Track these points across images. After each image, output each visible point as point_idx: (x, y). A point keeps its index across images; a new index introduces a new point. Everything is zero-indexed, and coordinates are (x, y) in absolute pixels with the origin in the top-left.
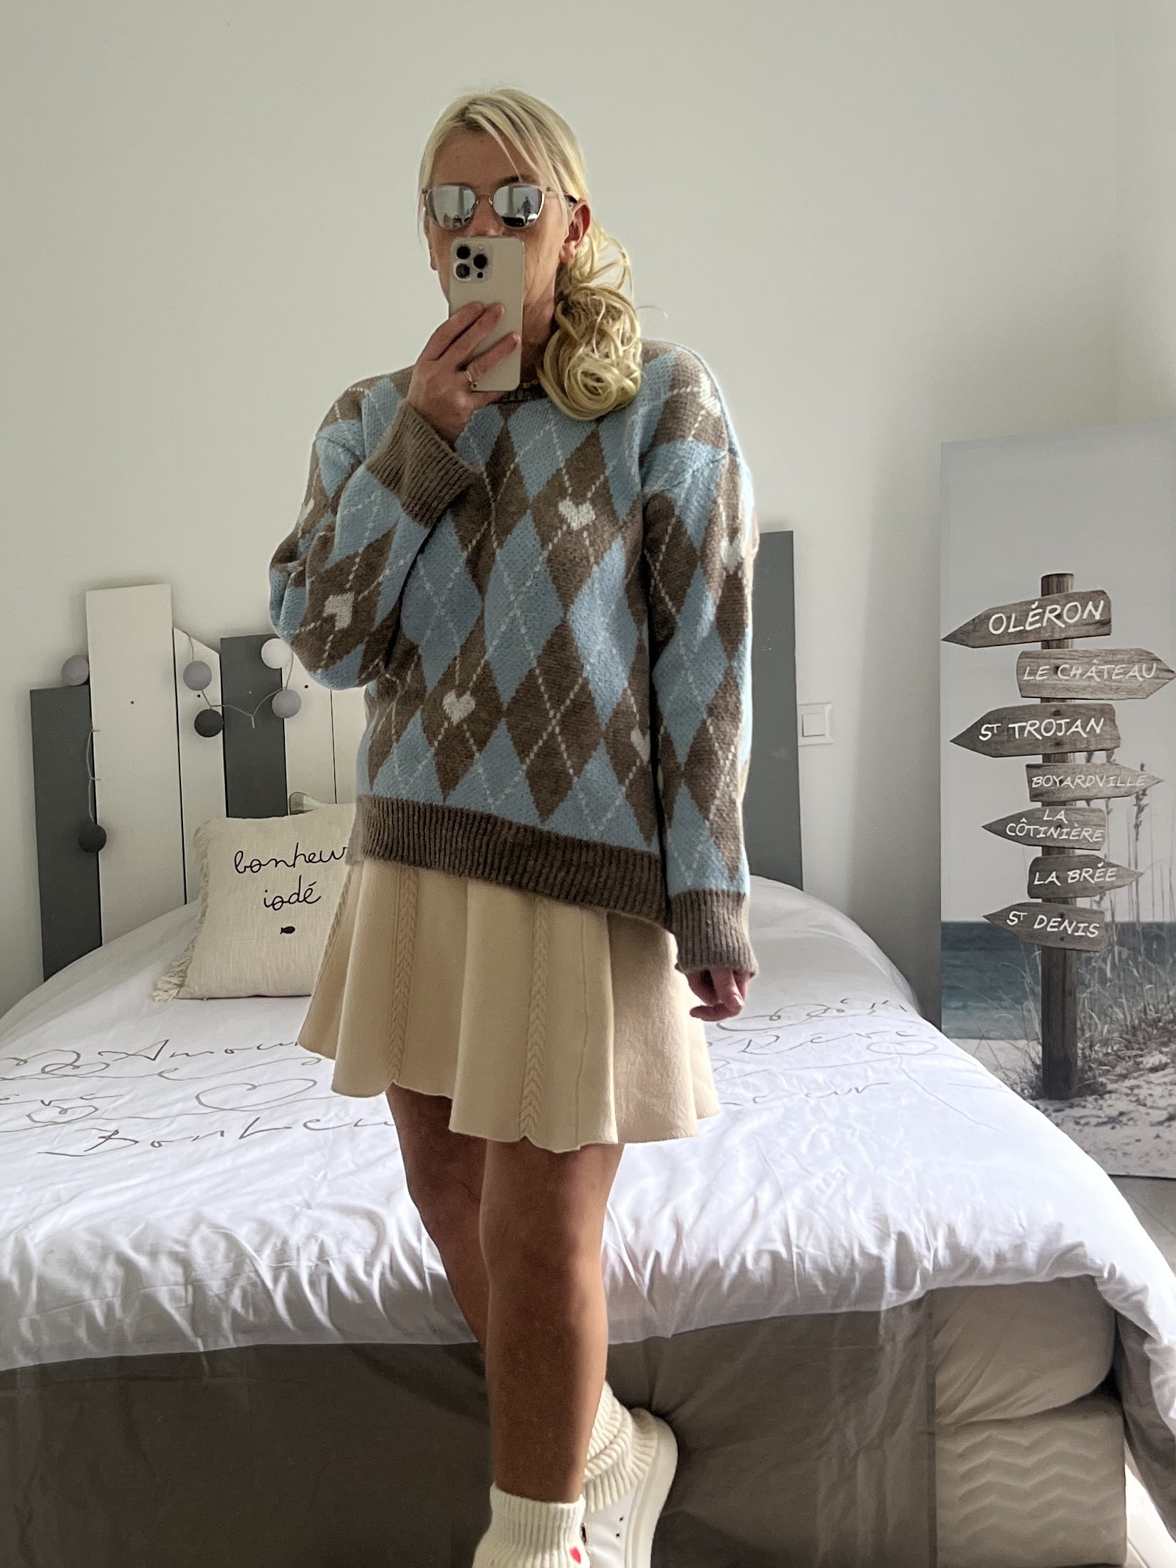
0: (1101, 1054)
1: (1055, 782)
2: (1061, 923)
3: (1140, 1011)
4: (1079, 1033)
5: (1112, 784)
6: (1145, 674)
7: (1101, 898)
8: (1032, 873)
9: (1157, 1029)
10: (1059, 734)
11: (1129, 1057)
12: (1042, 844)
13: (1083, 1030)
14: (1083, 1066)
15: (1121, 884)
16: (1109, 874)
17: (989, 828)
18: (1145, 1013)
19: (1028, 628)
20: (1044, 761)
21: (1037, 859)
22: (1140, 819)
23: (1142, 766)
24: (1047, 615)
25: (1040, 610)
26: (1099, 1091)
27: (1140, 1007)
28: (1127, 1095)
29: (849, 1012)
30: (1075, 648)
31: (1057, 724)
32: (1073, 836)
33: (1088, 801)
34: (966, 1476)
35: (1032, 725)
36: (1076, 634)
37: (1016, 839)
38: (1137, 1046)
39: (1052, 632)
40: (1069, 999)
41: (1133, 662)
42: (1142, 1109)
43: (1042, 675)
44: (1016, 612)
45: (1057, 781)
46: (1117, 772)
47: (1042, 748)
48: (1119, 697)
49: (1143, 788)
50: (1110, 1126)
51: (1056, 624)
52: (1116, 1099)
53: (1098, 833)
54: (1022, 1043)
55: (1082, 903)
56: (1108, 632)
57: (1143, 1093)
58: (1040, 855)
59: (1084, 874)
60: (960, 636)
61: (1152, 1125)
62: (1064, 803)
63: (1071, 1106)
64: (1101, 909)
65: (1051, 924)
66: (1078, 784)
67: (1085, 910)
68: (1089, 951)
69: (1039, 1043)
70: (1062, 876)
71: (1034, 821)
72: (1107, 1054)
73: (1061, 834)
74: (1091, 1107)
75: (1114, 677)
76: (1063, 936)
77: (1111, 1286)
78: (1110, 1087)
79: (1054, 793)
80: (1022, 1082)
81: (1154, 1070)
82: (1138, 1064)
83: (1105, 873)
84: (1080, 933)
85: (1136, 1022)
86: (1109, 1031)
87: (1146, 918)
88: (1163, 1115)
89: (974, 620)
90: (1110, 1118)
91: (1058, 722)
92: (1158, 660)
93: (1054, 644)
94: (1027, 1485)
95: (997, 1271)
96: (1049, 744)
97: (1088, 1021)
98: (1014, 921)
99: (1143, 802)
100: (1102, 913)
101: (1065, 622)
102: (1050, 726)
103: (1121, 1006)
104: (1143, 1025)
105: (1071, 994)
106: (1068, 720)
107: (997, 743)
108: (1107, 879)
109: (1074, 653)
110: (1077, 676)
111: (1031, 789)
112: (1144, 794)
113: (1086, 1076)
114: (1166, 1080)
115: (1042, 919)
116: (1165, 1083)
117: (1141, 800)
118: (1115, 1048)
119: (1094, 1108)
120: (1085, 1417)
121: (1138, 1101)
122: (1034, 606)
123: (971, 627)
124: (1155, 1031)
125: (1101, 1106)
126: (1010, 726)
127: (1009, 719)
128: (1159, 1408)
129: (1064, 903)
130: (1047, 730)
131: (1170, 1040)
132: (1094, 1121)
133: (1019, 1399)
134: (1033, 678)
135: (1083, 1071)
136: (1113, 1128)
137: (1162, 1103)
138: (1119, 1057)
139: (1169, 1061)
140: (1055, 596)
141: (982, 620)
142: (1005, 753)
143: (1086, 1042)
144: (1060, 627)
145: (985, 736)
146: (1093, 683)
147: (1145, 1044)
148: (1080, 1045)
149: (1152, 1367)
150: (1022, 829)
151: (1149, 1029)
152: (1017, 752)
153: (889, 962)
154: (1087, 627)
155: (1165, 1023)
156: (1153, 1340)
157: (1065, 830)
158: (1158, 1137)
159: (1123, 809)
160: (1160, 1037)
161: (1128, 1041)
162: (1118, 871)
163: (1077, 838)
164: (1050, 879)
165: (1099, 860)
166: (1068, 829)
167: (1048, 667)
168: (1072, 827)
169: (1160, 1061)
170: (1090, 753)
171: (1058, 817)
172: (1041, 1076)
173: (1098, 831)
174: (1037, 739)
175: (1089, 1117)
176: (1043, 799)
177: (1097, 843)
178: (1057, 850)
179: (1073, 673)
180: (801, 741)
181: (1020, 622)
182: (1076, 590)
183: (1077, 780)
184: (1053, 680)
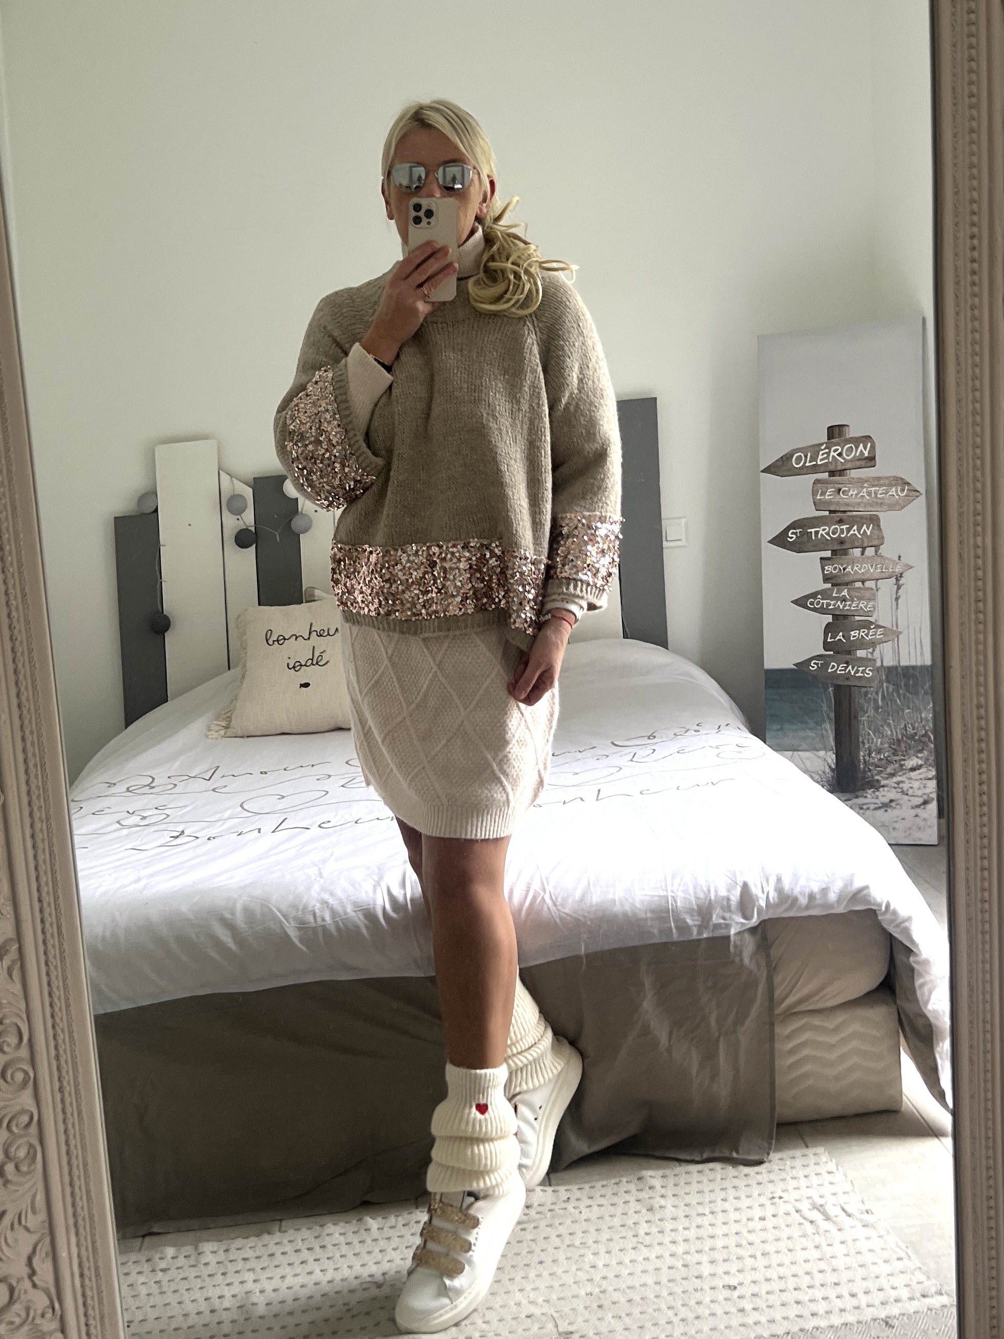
0: (876, 760)
1: (840, 569)
2: (846, 668)
3: (902, 729)
4: (861, 745)
5: (879, 570)
6: (900, 493)
7: (874, 650)
8: (826, 633)
9: (914, 741)
10: (842, 536)
11: (896, 761)
12: (832, 613)
13: (863, 743)
14: (864, 770)
16: (878, 633)
17: (795, 602)
18: (906, 730)
19: (819, 463)
20: (832, 555)
21: (829, 624)
22: (899, 594)
23: (900, 557)
24: (832, 453)
25: (827, 450)
26: (875, 785)
27: (902, 726)
28: (895, 788)
29: (702, 732)
30: (852, 476)
31: (841, 529)
32: (853, 607)
33: (863, 582)
34: (792, 1052)
35: (824, 530)
36: (853, 466)
37: (814, 610)
38: (901, 753)
39: (836, 466)
40: (853, 722)
41: (893, 485)
42: (906, 797)
43: (829, 496)
44: (810, 452)
45: (842, 569)
47: (831, 546)
48: (882, 510)
49: (901, 572)
50: (883, 810)
51: (838, 460)
52: (888, 791)
53: (871, 604)
54: (822, 753)
55: (861, 653)
56: (875, 465)
57: (905, 786)
58: (831, 620)
59: (861, 634)
60: (773, 470)
61: (912, 808)
62: (847, 584)
63: (857, 797)
64: (874, 658)
65: (840, 668)
66: (856, 570)
67: (861, 659)
68: (866, 687)
69: (833, 753)
70: (846, 634)
71: (826, 597)
72: (881, 759)
73: (845, 606)
74: (871, 797)
75: (879, 496)
76: (848, 677)
77: (888, 916)
78: (883, 782)
79: (839, 577)
80: (822, 779)
81: (913, 769)
82: (902, 766)
83: (876, 632)
84: (860, 674)
85: (900, 737)
86: (881, 743)
87: (904, 663)
88: (921, 801)
89: (782, 457)
90: (883, 804)
91: (842, 527)
92: (908, 484)
93: (838, 473)
94: (833, 1056)
95: (808, 907)
96: (835, 543)
97: (867, 737)
98: (814, 667)
99: (901, 582)
100: (875, 660)
101: (844, 459)
102: (836, 531)
103: (889, 725)
104: (904, 738)
105: (855, 717)
106: (848, 526)
107: (800, 543)
108: (877, 637)
109: (851, 480)
110: (854, 496)
111: (824, 575)
112: (901, 576)
113: (866, 775)
114: (922, 776)
115: (833, 665)
116: (920, 778)
117: (899, 580)
118: (886, 755)
119: (873, 798)
120: (872, 1007)
121: (903, 792)
122: (823, 447)
123: (780, 463)
124: (913, 743)
125: (877, 796)
126: (809, 531)
127: (808, 526)
128: (921, 1003)
129: (848, 654)
130: (834, 533)
131: (923, 749)
132: (872, 807)
133: (825, 995)
134: (823, 497)
135: (864, 772)
136: (886, 811)
137: (918, 792)
138: (889, 761)
139: (922, 762)
140: (838, 440)
141: (787, 458)
142: (806, 550)
143: (866, 751)
144: (842, 462)
146: (864, 500)
147: (906, 751)
148: (862, 753)
149: (916, 972)
150: (818, 603)
151: (909, 741)
152: (814, 549)
153: (729, 698)
154: (860, 462)
155: (919, 737)
156: (916, 955)
157: (848, 603)
158: (917, 816)
159: (887, 586)
160: (916, 747)
161: (896, 750)
162: (885, 631)
163: (856, 608)
164: (838, 638)
165: (872, 623)
167: (833, 489)
168: (853, 601)
169: (917, 764)
170: (864, 549)
171: (843, 594)
172: (835, 774)
174: (827, 540)
175: (870, 803)
176: (833, 581)
177: (870, 611)
178: (842, 618)
179: (850, 494)
180: (665, 544)
181: (814, 458)
182: (851, 436)
183: (855, 568)
184: (837, 499)
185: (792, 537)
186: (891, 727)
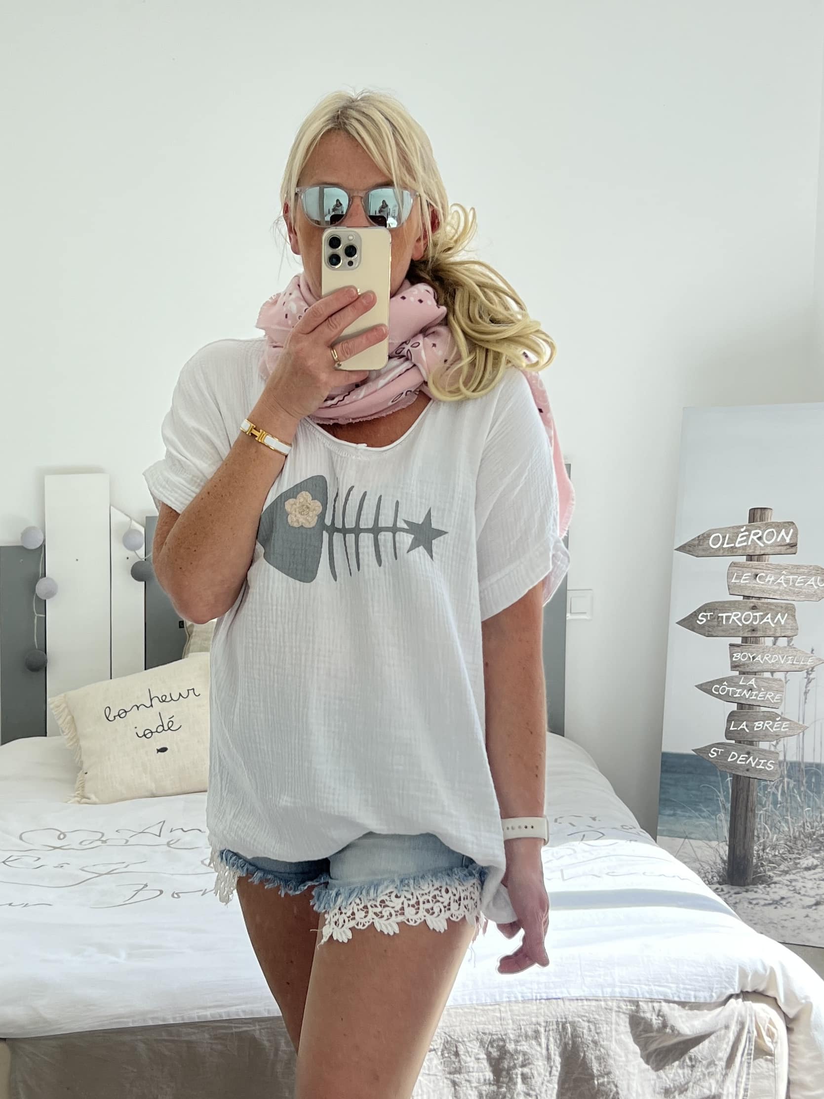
0: (770, 856)
1: (749, 658)
2: (747, 759)
3: (801, 826)
4: (756, 839)
5: (790, 662)
6: (819, 584)
7: (777, 743)
8: (729, 721)
9: (811, 840)
10: (755, 623)
11: (790, 859)
12: (737, 701)
13: (758, 837)
14: (757, 863)
15: (792, 734)
16: (784, 726)
17: (700, 687)
18: (804, 828)
19: (737, 545)
20: (742, 642)
21: (732, 715)
22: (808, 688)
23: (813, 650)
24: (752, 537)
25: (747, 533)
26: (765, 881)
27: (800, 823)
28: (787, 886)
30: (769, 562)
31: (754, 616)
32: (760, 697)
33: (772, 673)
35: (735, 615)
36: (772, 552)
37: (719, 697)
38: (796, 851)
39: (754, 549)
40: (750, 814)
41: (811, 575)
42: (797, 896)
43: (745, 580)
44: (729, 532)
45: (751, 657)
46: (795, 654)
47: (741, 633)
48: (799, 599)
49: (813, 666)
50: (773, 906)
51: (758, 544)
52: (780, 888)
54: (714, 843)
55: (763, 745)
56: (794, 552)
57: (798, 885)
58: (735, 709)
59: (766, 725)
60: (688, 548)
61: (804, 908)
62: (755, 673)
63: (747, 891)
64: (777, 751)
65: (740, 759)
66: (765, 660)
67: (764, 751)
68: (765, 780)
69: (727, 844)
70: (750, 725)
71: (733, 684)
72: (775, 856)
73: (751, 695)
74: (761, 892)
75: (796, 585)
76: (748, 768)
78: (776, 879)
79: (748, 667)
80: (712, 872)
81: (808, 869)
82: (797, 864)
83: (781, 725)
84: (760, 767)
85: (797, 834)
86: (777, 840)
87: (808, 759)
88: (813, 901)
89: (699, 537)
90: (774, 901)
91: (755, 614)
93: (755, 558)
96: (747, 630)
97: (763, 831)
98: (713, 755)
99: (811, 676)
100: (777, 754)
101: (764, 543)
102: (748, 617)
103: (787, 821)
104: (802, 836)
105: (752, 810)
106: (762, 613)
107: (709, 627)
108: (782, 730)
109: (769, 566)
110: (770, 583)
111: (732, 662)
112: (812, 670)
113: (759, 871)
114: (816, 876)
115: (734, 755)
116: (815, 879)
117: (810, 674)
118: (781, 852)
119: (763, 893)
121: (794, 890)
122: (742, 530)
123: (696, 542)
124: (810, 841)
125: (768, 892)
126: (720, 615)
127: (720, 610)
129: (751, 745)
130: (746, 620)
131: (820, 849)
132: (762, 902)
134: (738, 581)
135: (757, 866)
136: (776, 908)
137: (812, 893)
138: (783, 858)
139: (819, 863)
140: (758, 524)
141: (703, 538)
142: (715, 635)
143: (760, 846)
144: (760, 546)
145: (701, 621)
146: (781, 588)
147: (802, 850)
148: (755, 847)
150: (723, 690)
151: (806, 840)
152: (723, 634)
154: (780, 548)
155: (818, 836)
157: (754, 693)
158: (807, 916)
159: (796, 680)
160: (814, 846)
161: (792, 848)
162: (790, 724)
163: (762, 699)
164: (741, 727)
165: (777, 715)
166: (757, 692)
167: (750, 574)
168: (759, 693)
169: (813, 863)
170: (776, 638)
171: (750, 683)
172: (727, 867)
173: (778, 695)
174: (739, 626)
175: (761, 899)
176: (740, 669)
177: (775, 703)
178: (747, 706)
179: (767, 580)
180: (569, 616)
181: (732, 540)
182: (773, 520)
183: (765, 658)
184: (753, 583)
185: (702, 620)
186: (788, 824)
